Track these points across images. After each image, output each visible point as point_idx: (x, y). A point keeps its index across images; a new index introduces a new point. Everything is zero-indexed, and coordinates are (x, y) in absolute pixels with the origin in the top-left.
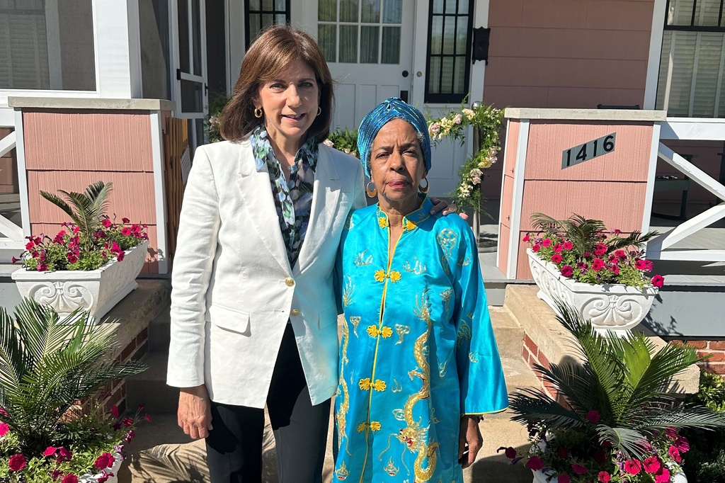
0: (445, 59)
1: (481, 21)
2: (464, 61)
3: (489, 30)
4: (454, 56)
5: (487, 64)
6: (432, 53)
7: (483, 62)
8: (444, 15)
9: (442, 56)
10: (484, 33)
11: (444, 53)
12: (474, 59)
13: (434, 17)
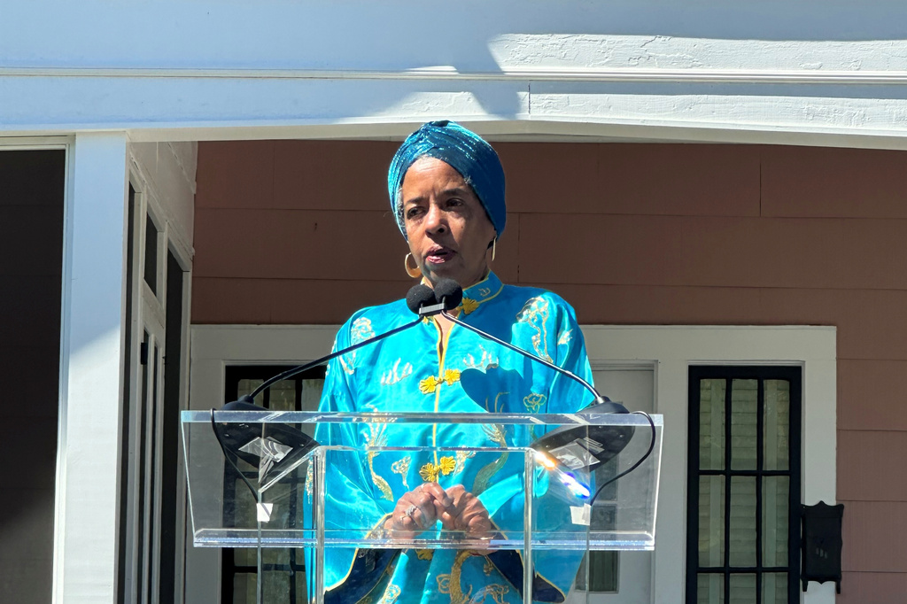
0: (735, 581)
1: (819, 488)
2: (784, 583)
3: (839, 509)
4: (758, 571)
5: (838, 590)
6: (702, 564)
7: (831, 585)
8: (728, 473)
9: (726, 571)
10: (830, 516)
11: (732, 564)
12: (807, 578)
13: (702, 478)
